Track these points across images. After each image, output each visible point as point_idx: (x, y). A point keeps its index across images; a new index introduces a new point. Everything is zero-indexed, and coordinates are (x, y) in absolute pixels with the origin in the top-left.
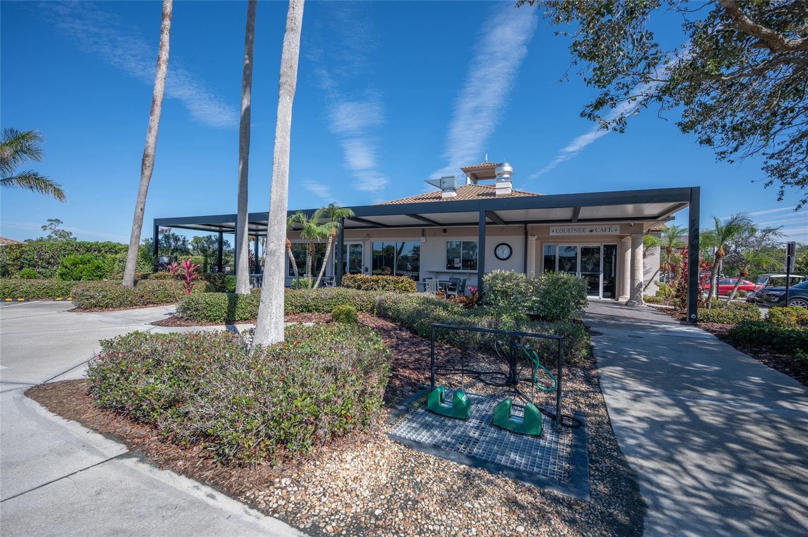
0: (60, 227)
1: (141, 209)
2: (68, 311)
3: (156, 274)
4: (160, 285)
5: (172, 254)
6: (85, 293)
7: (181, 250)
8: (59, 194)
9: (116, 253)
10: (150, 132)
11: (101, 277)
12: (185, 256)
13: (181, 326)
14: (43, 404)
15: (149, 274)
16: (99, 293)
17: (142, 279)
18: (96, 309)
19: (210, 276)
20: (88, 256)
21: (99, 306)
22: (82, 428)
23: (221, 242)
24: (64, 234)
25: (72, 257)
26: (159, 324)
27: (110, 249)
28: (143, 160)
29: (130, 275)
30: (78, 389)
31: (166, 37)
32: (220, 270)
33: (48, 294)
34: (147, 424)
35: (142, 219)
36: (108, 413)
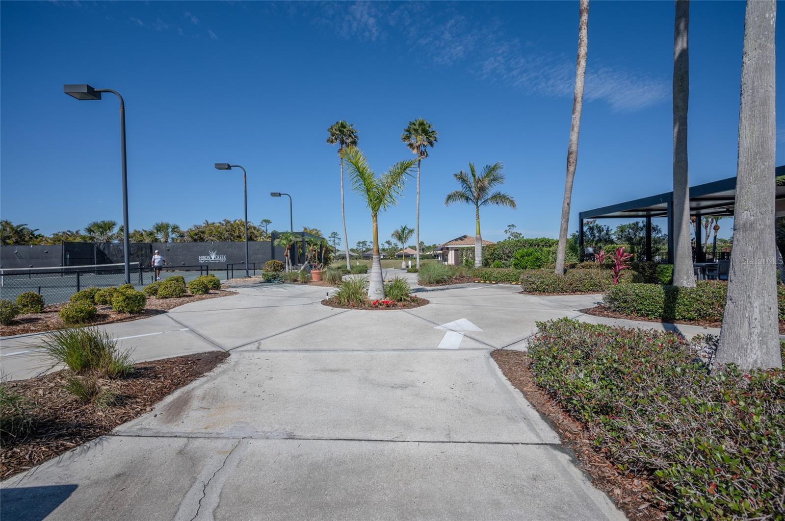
0: (515, 230)
1: (568, 204)
2: (519, 293)
3: (583, 264)
4: (586, 274)
5: (596, 244)
6: (529, 279)
7: (605, 240)
8: (512, 203)
9: (550, 246)
10: (573, 130)
11: (539, 267)
12: (609, 246)
13: (608, 317)
14: (500, 367)
15: (577, 264)
16: (538, 279)
17: (570, 268)
18: (537, 293)
19: (638, 265)
20: (531, 249)
21: (539, 291)
22: (524, 399)
23: (649, 228)
24: (517, 235)
25: (521, 251)
26: (586, 311)
27: (545, 243)
28: (568, 158)
29: (561, 265)
30: (522, 361)
31: (584, 33)
32: (650, 258)
33: (507, 279)
34: (578, 420)
35: (569, 213)
36: (543, 393)
